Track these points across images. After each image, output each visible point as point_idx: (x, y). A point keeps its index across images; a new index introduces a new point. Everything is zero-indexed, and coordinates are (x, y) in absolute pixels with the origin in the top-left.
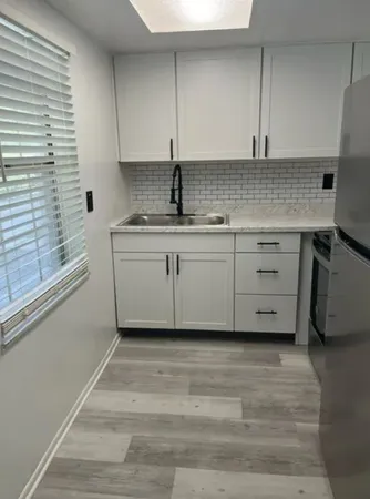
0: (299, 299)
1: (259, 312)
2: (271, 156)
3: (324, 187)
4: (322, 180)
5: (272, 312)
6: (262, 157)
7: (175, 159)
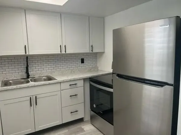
0: (84, 103)
1: (71, 113)
2: (67, 52)
3: (82, 63)
4: (81, 60)
5: (76, 111)
6: (64, 53)
7: (27, 54)
